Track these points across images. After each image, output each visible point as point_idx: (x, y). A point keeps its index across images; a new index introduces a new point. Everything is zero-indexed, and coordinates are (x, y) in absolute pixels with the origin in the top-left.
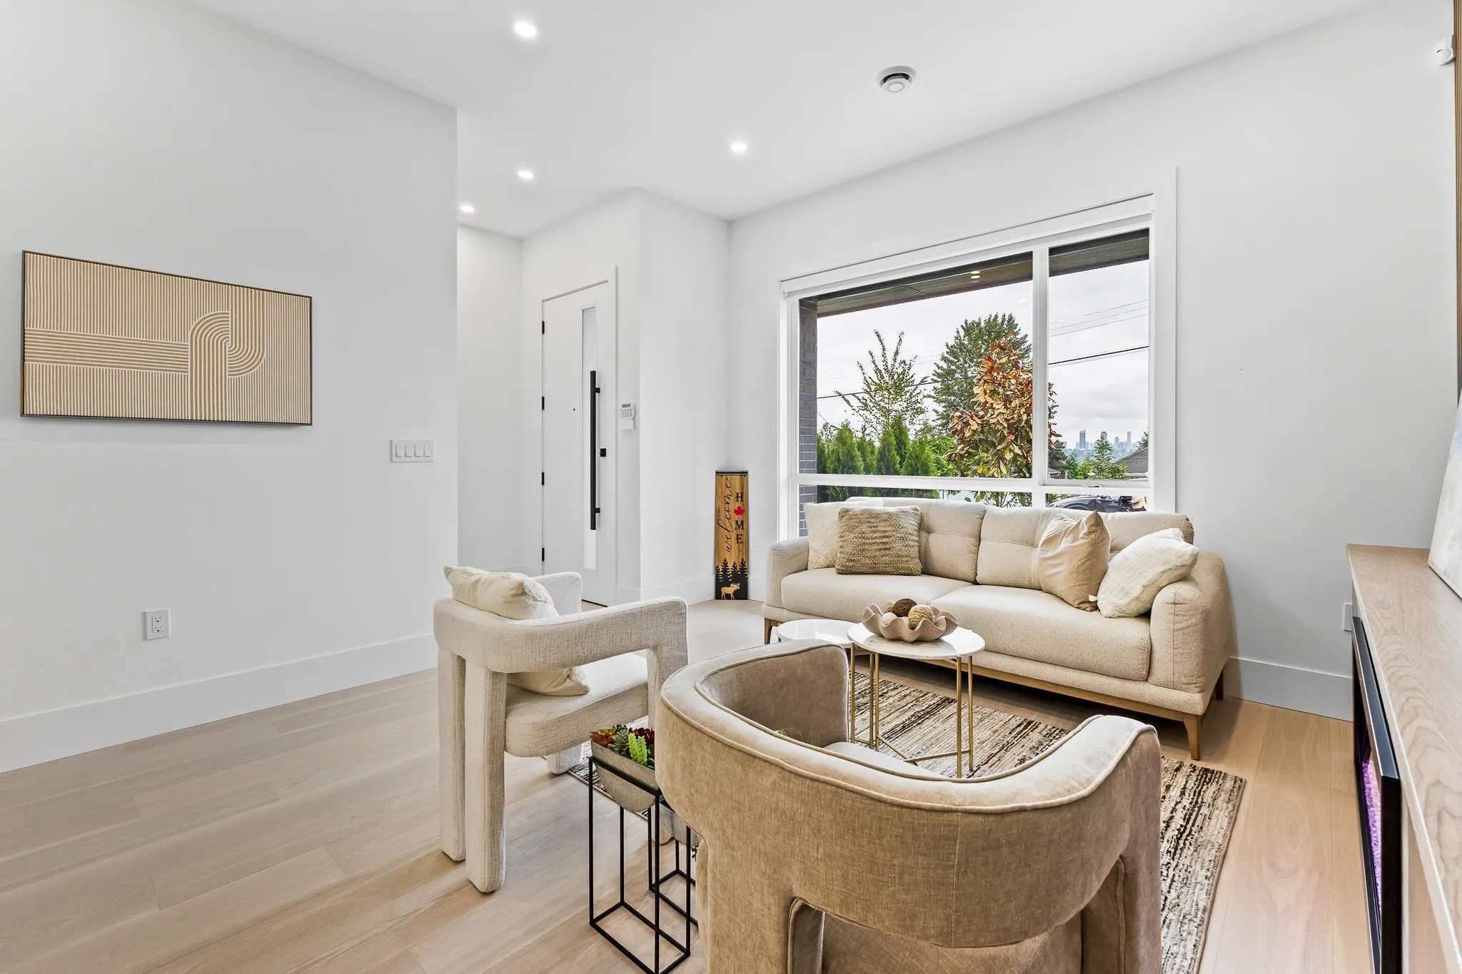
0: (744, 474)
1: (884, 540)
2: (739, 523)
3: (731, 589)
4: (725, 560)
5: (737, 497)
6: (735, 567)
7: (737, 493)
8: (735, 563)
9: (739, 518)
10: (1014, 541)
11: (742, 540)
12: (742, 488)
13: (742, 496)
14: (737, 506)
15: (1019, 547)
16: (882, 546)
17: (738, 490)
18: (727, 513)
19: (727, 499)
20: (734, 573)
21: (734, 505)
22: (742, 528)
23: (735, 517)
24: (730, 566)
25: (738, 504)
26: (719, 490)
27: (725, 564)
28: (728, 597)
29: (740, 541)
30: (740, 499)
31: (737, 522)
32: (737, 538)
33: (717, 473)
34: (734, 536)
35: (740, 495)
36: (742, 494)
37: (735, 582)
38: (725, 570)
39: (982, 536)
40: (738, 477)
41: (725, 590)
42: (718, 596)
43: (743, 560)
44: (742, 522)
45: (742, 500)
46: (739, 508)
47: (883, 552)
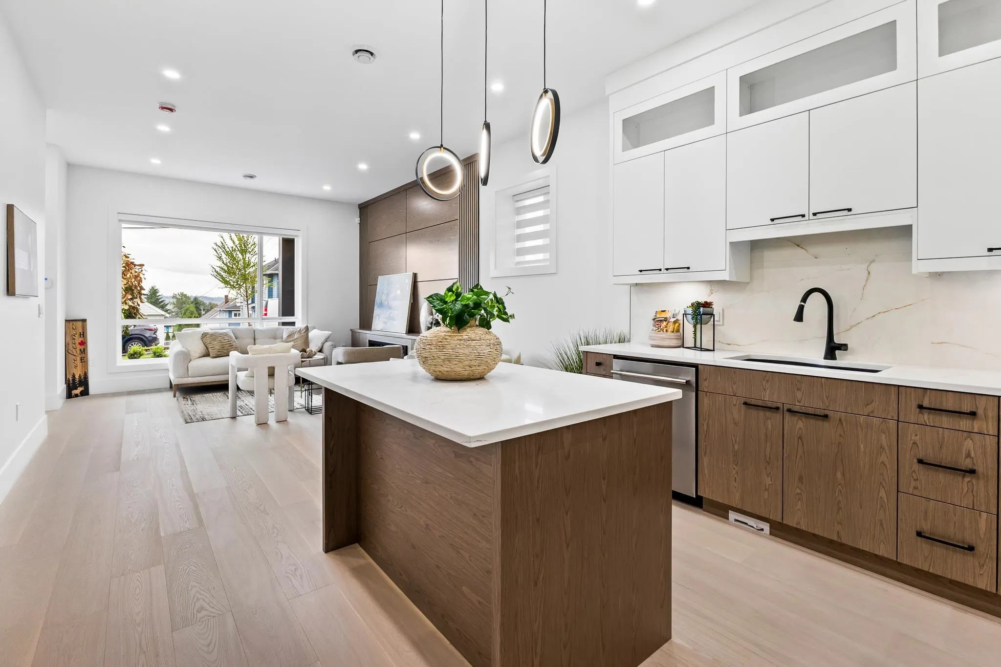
0: (84, 321)
1: (230, 342)
2: (82, 350)
3: (77, 391)
4: (74, 374)
5: (80, 335)
6: (80, 377)
7: (80, 333)
8: (80, 375)
9: (82, 347)
10: (269, 338)
11: (84, 360)
12: (83, 329)
13: (83, 334)
14: (80, 340)
15: (272, 340)
16: (229, 345)
17: (81, 330)
18: (74, 345)
19: (74, 337)
20: (80, 381)
21: (78, 340)
22: (84, 353)
23: (79, 347)
24: (77, 377)
25: (81, 339)
26: (68, 331)
27: (74, 376)
28: (76, 396)
29: (83, 361)
30: (82, 336)
31: (80, 350)
32: (81, 360)
33: (66, 320)
34: (78, 359)
35: (82, 334)
36: (83, 333)
37: (80, 386)
38: (74, 379)
39: (256, 337)
40: (80, 323)
41: (75, 392)
42: (69, 396)
43: (85, 372)
44: (84, 349)
45: (83, 337)
46: (82, 341)
47: (230, 347)
